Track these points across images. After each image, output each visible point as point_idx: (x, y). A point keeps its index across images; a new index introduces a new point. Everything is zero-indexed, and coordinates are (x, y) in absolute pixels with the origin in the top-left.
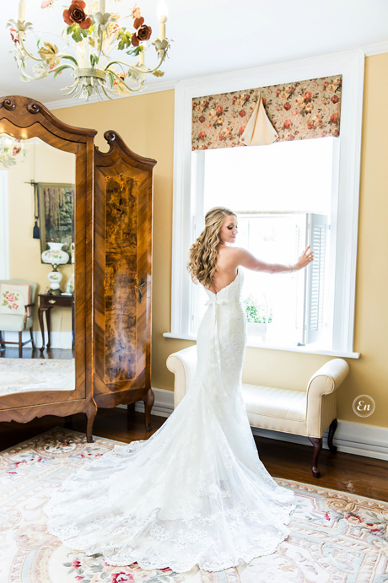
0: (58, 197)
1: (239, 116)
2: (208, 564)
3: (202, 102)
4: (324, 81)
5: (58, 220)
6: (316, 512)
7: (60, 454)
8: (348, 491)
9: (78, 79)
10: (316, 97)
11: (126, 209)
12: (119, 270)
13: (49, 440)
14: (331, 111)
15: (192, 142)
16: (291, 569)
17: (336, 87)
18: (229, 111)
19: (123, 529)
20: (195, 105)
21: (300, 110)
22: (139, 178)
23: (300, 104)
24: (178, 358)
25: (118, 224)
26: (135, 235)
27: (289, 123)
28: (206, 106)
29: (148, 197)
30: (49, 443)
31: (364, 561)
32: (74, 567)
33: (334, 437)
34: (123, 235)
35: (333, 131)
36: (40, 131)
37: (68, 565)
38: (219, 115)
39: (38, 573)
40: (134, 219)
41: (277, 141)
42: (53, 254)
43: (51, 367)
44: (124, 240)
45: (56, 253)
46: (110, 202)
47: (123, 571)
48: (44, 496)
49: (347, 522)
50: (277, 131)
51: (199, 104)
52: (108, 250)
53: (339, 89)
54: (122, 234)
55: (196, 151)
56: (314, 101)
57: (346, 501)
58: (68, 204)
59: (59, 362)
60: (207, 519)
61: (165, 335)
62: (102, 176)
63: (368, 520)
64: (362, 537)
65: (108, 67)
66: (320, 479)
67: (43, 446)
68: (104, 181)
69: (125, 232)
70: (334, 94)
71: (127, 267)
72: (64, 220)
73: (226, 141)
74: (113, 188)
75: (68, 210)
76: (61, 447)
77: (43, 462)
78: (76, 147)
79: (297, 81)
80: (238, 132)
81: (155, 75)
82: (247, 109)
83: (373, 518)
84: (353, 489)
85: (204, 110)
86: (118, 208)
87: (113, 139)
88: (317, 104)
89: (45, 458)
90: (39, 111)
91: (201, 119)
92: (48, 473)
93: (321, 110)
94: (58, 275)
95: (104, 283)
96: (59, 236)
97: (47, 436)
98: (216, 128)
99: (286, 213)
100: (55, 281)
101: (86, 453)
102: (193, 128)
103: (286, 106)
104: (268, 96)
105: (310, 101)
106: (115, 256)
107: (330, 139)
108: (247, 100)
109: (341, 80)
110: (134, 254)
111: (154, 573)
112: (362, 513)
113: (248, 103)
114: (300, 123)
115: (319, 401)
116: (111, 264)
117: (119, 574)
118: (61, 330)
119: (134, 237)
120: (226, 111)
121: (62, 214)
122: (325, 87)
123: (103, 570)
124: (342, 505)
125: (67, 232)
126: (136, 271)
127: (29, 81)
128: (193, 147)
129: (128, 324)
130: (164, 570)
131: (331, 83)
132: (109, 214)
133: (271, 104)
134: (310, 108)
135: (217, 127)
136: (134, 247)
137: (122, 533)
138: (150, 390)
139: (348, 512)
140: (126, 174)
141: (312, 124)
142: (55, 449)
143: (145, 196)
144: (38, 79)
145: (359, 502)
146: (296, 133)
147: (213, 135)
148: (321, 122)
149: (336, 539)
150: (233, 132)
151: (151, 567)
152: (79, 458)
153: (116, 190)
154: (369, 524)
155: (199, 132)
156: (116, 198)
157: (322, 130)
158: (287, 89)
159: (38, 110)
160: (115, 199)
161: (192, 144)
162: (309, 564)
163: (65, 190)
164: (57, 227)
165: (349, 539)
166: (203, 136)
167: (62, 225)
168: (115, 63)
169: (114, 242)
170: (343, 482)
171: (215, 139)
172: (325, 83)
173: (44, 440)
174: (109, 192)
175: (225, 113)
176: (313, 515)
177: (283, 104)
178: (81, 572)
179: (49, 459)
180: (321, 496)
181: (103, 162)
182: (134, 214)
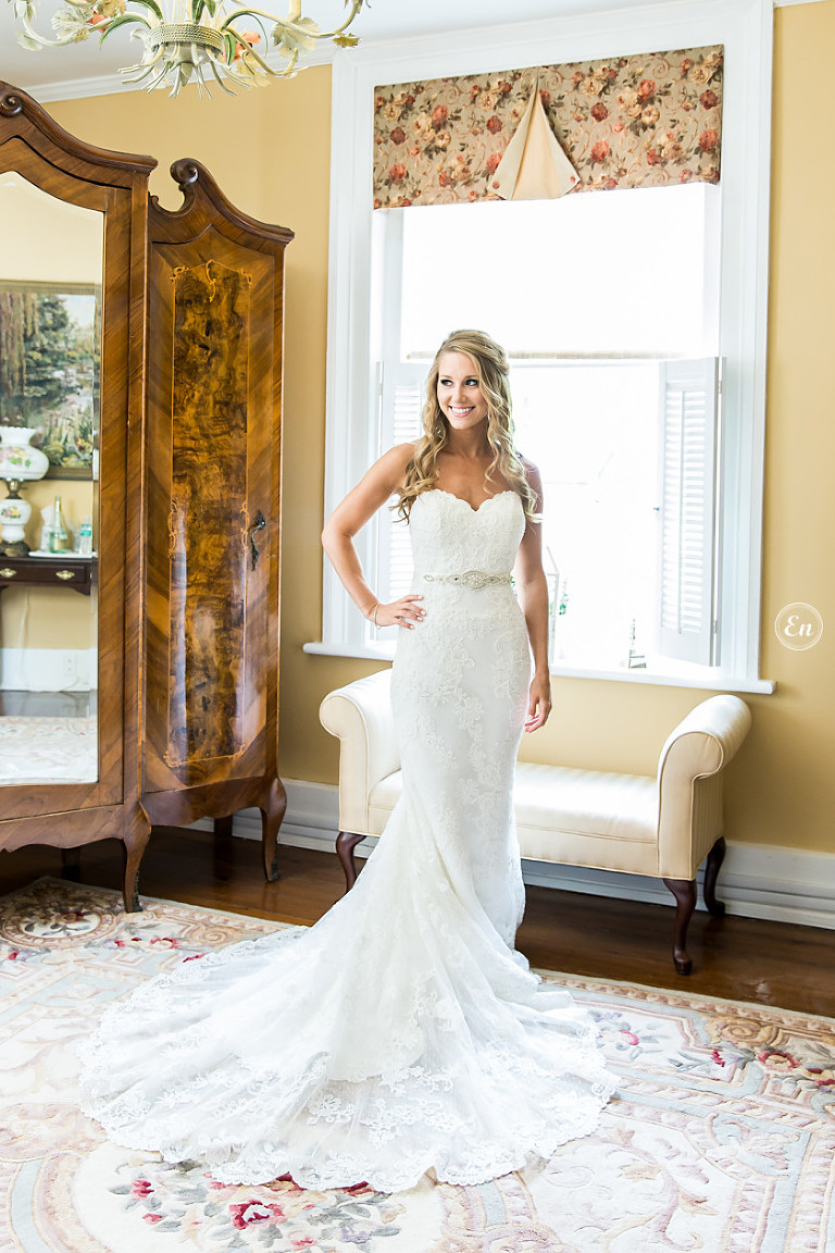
0: (22, 316)
1: (487, 131)
2: (455, 1169)
3: (398, 97)
4: (683, 57)
5: (21, 370)
6: (692, 1050)
7: (63, 941)
8: (760, 1001)
9: (161, 48)
10: (666, 93)
11: (221, 345)
12: (205, 492)
13: (30, 909)
14: (702, 125)
15: (374, 189)
16: (647, 1174)
17: (712, 73)
18: (463, 119)
19: (249, 1104)
20: (381, 103)
21: (628, 122)
22: (252, 273)
23: (629, 107)
24: (348, 701)
25: (203, 381)
26: (241, 407)
27: (604, 149)
28: (408, 105)
29: (272, 314)
30: (31, 915)
31: (810, 1148)
32: (136, 1196)
33: (718, 880)
34: (215, 407)
35: (707, 170)
36: (21, 157)
37: (122, 1191)
38: (438, 127)
39: (50, 1211)
40: (239, 370)
41: (577, 191)
42: (10, 455)
43: (9, 734)
44: (215, 418)
45: (17, 452)
46: (186, 328)
47: (257, 1198)
48: (37, 1038)
49: (764, 1068)
50: (575, 168)
51: (390, 102)
52: (178, 443)
53: (717, 78)
54: (211, 404)
55: (383, 209)
56: (660, 101)
57: (758, 1022)
58: (46, 332)
59: (26, 724)
60: (439, 1077)
61: (309, 647)
62: (166, 267)
63: (809, 1061)
64: (800, 1099)
65: (229, 22)
66: (693, 977)
67: (16, 923)
68: (171, 277)
69: (218, 399)
70: (707, 87)
71: (224, 483)
72: (37, 372)
73: (455, 189)
74: (192, 296)
75: (46, 347)
76: (62, 923)
77: (24, 960)
78: (106, 197)
79: (620, 55)
80: (483, 167)
81: (339, 44)
82: (505, 114)
83: (821, 1057)
84: (770, 996)
85: (403, 116)
86: (203, 341)
87: (193, 179)
88: (667, 109)
89: (27, 951)
90: (22, 112)
91: (395, 135)
92: (40, 985)
93: (677, 121)
94: (22, 507)
95: (170, 521)
96: (22, 411)
97: (24, 898)
98: (431, 157)
99: (627, 356)
100: (15, 521)
101: (126, 937)
102: (376, 156)
103: (597, 111)
104: (555, 87)
105: (652, 101)
106: (195, 458)
107: (698, 188)
108: (505, 94)
109: (722, 57)
110: (239, 452)
111: (331, 1200)
112: (795, 1047)
113: (506, 101)
114: (630, 151)
115: (687, 792)
116: (185, 475)
117: (247, 1206)
118: (26, 645)
119: (238, 411)
120: (457, 118)
121: (31, 357)
122: (686, 71)
123: (208, 1197)
124: (748, 1033)
125: (43, 401)
126: (244, 492)
127: (40, 47)
128: (376, 201)
129: (224, 621)
130: (353, 1190)
131: (699, 63)
132: (182, 357)
133: (560, 105)
134: (651, 118)
135: (434, 154)
136: (240, 437)
137: (247, 1111)
138: (276, 780)
139: (764, 1046)
140: (223, 264)
141: (657, 153)
142: (48, 929)
143: (266, 314)
144: (63, 44)
145: (787, 1023)
146: (621, 172)
147: (425, 174)
148: (677, 149)
149: (742, 1105)
150: (472, 168)
151: (322, 1185)
152: (110, 948)
153: (198, 299)
154: (812, 1071)
155: (391, 166)
156: (199, 319)
157: (681, 168)
158: (598, 72)
159: (18, 110)
160: (195, 322)
161: (374, 193)
162: (689, 1162)
163: (39, 299)
164: (17, 387)
165: (770, 1103)
166: (401, 176)
167: (30, 383)
168: (246, 13)
169: (192, 423)
170: (747, 982)
171: (430, 182)
172: (686, 61)
173: (18, 910)
174: (183, 303)
175: (453, 122)
176: (685, 1056)
177: (590, 107)
178: (155, 1205)
179: (38, 953)
180: (701, 1014)
181: (168, 233)
182: (240, 357)
